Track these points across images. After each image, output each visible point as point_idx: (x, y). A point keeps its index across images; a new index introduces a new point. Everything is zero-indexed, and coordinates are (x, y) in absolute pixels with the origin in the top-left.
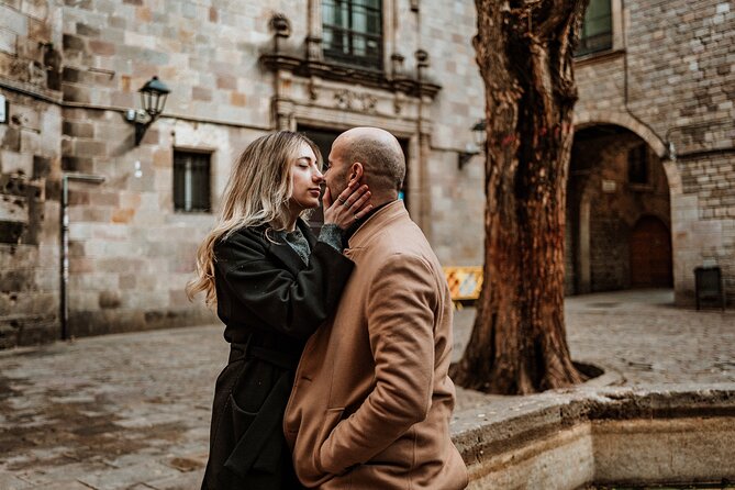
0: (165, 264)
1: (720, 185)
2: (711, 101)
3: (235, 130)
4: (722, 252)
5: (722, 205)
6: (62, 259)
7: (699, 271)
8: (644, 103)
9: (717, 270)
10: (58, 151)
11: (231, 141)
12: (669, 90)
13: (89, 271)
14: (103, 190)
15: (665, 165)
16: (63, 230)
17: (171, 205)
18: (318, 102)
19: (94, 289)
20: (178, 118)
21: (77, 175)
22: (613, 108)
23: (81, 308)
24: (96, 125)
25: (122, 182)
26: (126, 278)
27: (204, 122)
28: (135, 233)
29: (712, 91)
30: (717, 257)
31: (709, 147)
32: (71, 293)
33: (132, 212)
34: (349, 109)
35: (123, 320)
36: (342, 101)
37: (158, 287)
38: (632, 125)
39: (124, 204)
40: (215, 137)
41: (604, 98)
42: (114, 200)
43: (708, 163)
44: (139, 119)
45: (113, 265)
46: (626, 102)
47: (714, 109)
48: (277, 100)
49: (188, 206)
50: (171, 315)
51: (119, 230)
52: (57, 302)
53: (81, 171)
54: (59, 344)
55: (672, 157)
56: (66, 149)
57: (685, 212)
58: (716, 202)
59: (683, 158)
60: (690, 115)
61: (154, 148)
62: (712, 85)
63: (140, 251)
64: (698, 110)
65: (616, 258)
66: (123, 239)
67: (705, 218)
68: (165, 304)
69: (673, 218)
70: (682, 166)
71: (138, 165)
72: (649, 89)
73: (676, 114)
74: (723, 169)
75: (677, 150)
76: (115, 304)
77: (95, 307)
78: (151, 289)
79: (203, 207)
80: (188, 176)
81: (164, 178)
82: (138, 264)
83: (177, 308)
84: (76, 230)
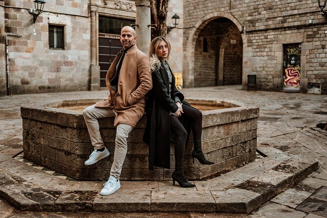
0: (46, 68)
1: (260, 44)
2: (259, 10)
3: (74, 17)
4: (258, 69)
5: (260, 52)
6: (7, 66)
7: (249, 76)
8: (237, 10)
9: (255, 76)
10: (4, 25)
11: (72, 21)
12: (245, 5)
13: (17, 70)
14: (21, 40)
15: (242, 35)
16: (6, 55)
17: (48, 46)
18: (107, 6)
19: (19, 77)
20: (50, 12)
21: (11, 34)
22: (226, 11)
23: (14, 84)
24: (18, 15)
25: (28, 37)
26: (31, 73)
27: (61, 14)
28: (34, 56)
29: (259, 6)
30: (257, 71)
31: (257, 29)
32: (10, 78)
33: (33, 48)
34: (121, 9)
35: (30, 89)
36: (118, 6)
37: (44, 77)
38: (232, 19)
39: (30, 46)
40: (65, 20)
41: (223, 7)
42: (26, 44)
43: (256, 35)
44: (35, 13)
45: (26, 68)
46: (230, 9)
47: (260, 14)
48: (90, 5)
49: (55, 46)
50: (49, 88)
51: (28, 55)
52: (5, 82)
53: (13, 32)
54: (6, 97)
55: (244, 32)
56: (7, 24)
57: (248, 53)
58: (258, 50)
59: (248, 32)
60: (252, 16)
61: (41, 24)
62: (259, 4)
63: (36, 63)
64: (254, 14)
65: (235, 71)
66: (30, 58)
67: (254, 56)
68: (47, 84)
69: (244, 56)
70: (247, 36)
71: (34, 30)
72: (238, 4)
73: (247, 15)
74: (261, 38)
75: (246, 29)
76: (27, 83)
77: (20, 84)
78: (41, 78)
79: (61, 47)
80: (55, 35)
81: (45, 35)
82: (36, 68)
83: (51, 85)
84: (11, 55)
